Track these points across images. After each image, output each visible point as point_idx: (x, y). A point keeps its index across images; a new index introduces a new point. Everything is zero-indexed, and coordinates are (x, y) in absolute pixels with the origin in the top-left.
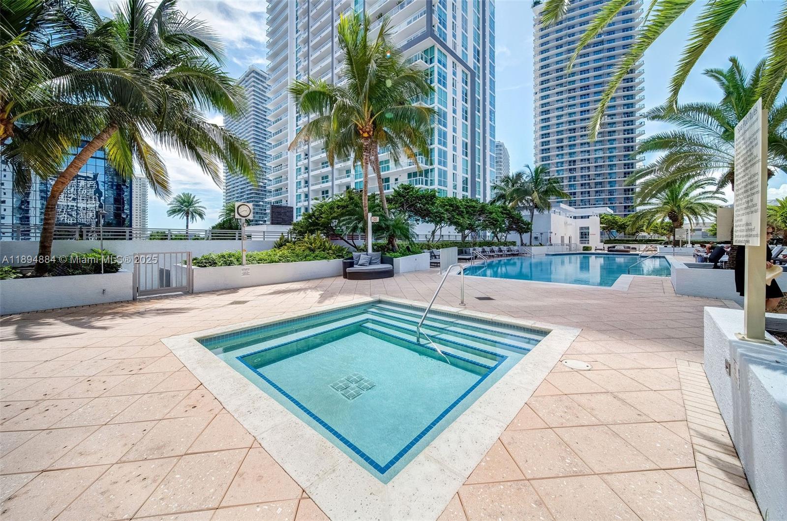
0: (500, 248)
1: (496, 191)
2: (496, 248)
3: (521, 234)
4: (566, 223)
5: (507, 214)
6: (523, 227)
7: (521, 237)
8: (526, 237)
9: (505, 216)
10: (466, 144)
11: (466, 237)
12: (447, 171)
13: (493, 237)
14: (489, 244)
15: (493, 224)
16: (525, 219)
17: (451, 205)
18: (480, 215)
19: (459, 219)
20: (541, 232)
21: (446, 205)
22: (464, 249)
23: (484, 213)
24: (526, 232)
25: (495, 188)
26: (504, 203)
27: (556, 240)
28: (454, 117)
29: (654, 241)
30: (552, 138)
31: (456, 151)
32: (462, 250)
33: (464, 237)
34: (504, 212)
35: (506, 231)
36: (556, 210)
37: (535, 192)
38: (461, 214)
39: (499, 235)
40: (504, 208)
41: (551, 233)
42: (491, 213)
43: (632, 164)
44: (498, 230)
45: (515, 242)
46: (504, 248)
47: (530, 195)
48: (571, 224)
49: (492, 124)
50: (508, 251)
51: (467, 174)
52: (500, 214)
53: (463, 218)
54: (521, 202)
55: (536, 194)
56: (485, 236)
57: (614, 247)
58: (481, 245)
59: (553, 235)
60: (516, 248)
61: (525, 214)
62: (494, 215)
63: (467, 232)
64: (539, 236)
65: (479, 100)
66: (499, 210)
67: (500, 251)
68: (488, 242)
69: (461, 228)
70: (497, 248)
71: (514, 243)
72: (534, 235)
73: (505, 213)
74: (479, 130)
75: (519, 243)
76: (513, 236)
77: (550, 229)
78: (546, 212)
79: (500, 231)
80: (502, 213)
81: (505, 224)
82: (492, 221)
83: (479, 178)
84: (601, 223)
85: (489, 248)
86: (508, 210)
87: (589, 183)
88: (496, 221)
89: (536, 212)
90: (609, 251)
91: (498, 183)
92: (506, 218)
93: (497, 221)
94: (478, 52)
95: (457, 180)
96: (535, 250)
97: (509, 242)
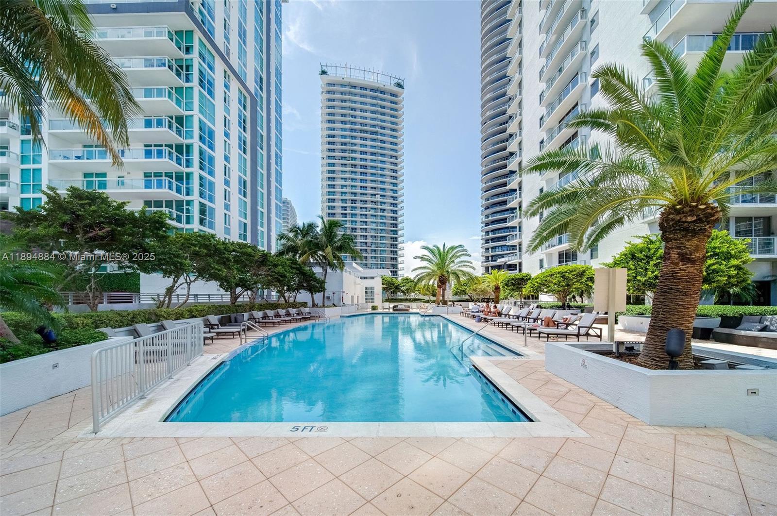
0: (288, 311)
1: (282, 241)
2: (282, 312)
3: (312, 294)
4: (355, 283)
5: (297, 269)
6: (315, 285)
7: (312, 297)
8: (318, 297)
9: (294, 271)
10: (245, 182)
11: (238, 298)
12: (214, 209)
13: (279, 297)
14: (274, 306)
15: (279, 280)
16: (318, 276)
17: (206, 247)
18: (259, 267)
19: (219, 270)
20: (334, 291)
21: (194, 245)
22: (233, 316)
23: (265, 265)
24: (319, 291)
25: (282, 238)
26: (294, 256)
27: (347, 300)
28: (225, 141)
29: (419, 300)
30: (339, 204)
31: (229, 186)
32: (230, 317)
33: (235, 298)
34: (293, 266)
35: (296, 289)
36: (348, 270)
37: (329, 247)
38: (225, 263)
39: (287, 295)
40: (294, 262)
41: (344, 292)
42: (276, 266)
43: (396, 238)
44: (285, 288)
45: (306, 303)
46: (293, 311)
47: (323, 250)
48: (360, 284)
49: (279, 168)
50: (298, 314)
51: (246, 219)
52: (288, 268)
53: (229, 268)
54: (313, 257)
55: (329, 249)
56: (269, 295)
57: (397, 306)
58: (261, 308)
59: (345, 295)
60: (307, 310)
61: (318, 270)
62: (280, 269)
63: (239, 290)
64: (331, 295)
65: (262, 136)
66: (287, 262)
67: (288, 314)
68: (273, 304)
69: (227, 284)
70: (284, 311)
71: (304, 305)
72: (326, 295)
73: (294, 268)
74: (261, 171)
75: (310, 304)
76: (303, 296)
77: (342, 289)
78: (339, 271)
79: (288, 290)
80: (292, 268)
81: (294, 281)
82: (276, 276)
83: (262, 226)
84: (383, 284)
85: (272, 311)
86: (299, 265)
87: (366, 250)
88: (282, 276)
89: (329, 270)
90: (394, 310)
91: (286, 233)
92: (296, 273)
93: (284, 276)
94: (261, 79)
95: (232, 224)
96: (329, 312)
97: (300, 303)
